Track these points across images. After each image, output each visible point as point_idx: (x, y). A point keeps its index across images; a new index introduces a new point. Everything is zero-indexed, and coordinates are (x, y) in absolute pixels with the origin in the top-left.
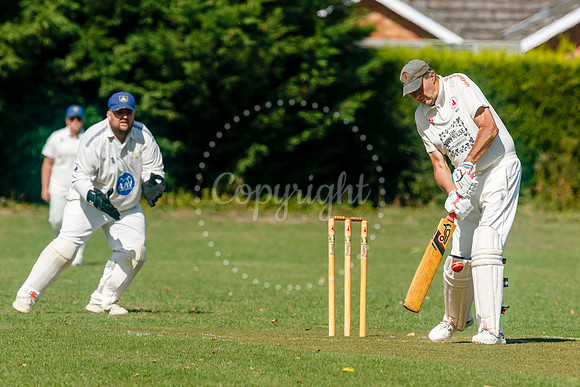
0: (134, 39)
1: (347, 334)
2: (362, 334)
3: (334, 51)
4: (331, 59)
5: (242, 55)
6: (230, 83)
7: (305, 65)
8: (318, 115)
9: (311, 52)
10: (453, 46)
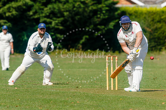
0: (50, 6)
1: (112, 89)
2: (116, 89)
3: (107, 8)
4: (107, 11)
5: (81, 10)
6: (77, 17)
7: (99, 13)
8: (103, 27)
9: (101, 9)
10: (141, 6)
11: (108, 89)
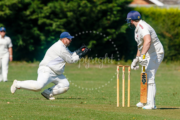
0: (50, 4)
1: (123, 106)
4: (118, 11)
5: (87, 10)
6: (83, 19)
7: (109, 13)
8: (114, 30)
9: (111, 9)
10: (160, 7)
11: (118, 106)
